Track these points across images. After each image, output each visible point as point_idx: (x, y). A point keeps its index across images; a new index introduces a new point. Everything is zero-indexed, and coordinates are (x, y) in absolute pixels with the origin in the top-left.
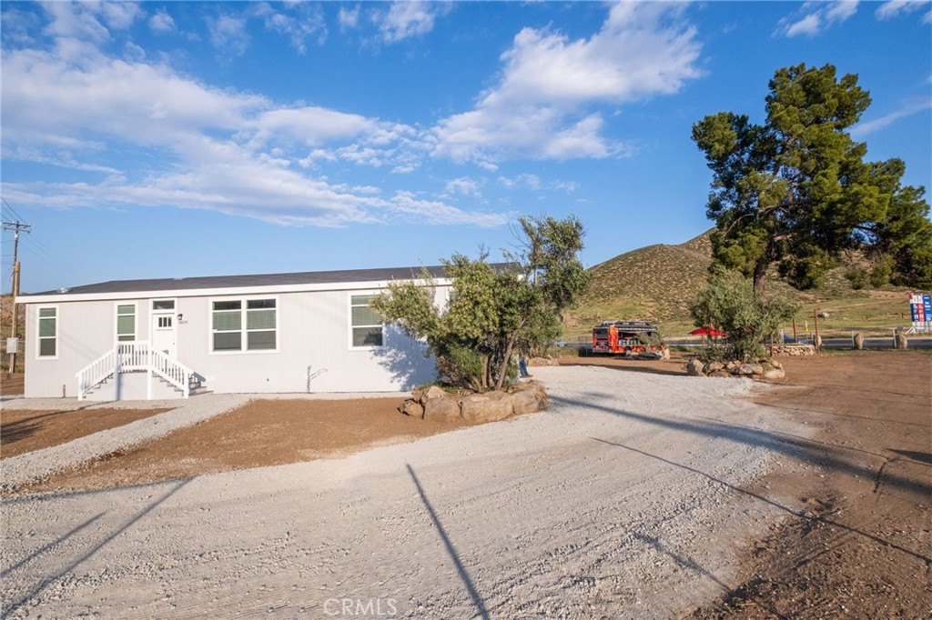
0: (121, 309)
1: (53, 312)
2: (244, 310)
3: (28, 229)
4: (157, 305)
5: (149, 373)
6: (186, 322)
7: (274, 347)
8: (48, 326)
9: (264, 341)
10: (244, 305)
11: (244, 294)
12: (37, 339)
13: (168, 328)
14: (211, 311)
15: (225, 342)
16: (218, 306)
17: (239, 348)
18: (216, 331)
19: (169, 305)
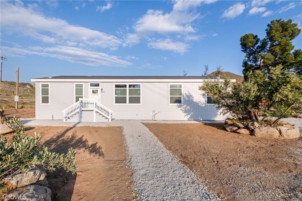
0: (77, 86)
1: (47, 86)
2: (128, 88)
3: (6, 59)
4: (92, 85)
5: (95, 112)
6: (104, 92)
7: (139, 103)
8: (45, 91)
9: (135, 100)
10: (128, 86)
11: (128, 82)
12: (41, 96)
13: (96, 94)
14: (114, 88)
15: (120, 100)
16: (117, 86)
17: (125, 102)
18: (116, 96)
19: (98, 85)
